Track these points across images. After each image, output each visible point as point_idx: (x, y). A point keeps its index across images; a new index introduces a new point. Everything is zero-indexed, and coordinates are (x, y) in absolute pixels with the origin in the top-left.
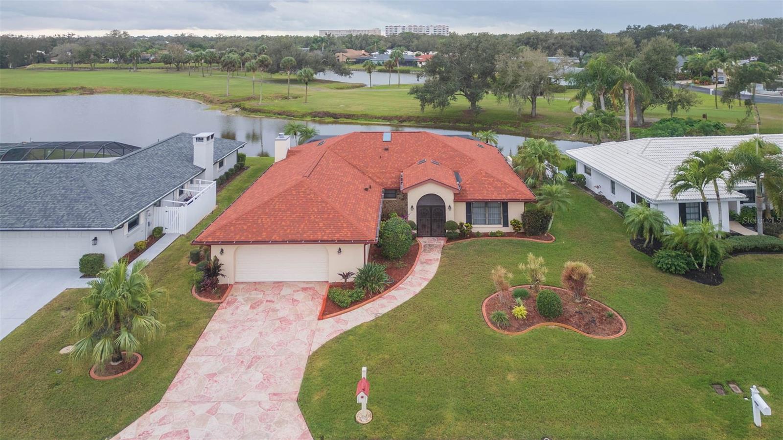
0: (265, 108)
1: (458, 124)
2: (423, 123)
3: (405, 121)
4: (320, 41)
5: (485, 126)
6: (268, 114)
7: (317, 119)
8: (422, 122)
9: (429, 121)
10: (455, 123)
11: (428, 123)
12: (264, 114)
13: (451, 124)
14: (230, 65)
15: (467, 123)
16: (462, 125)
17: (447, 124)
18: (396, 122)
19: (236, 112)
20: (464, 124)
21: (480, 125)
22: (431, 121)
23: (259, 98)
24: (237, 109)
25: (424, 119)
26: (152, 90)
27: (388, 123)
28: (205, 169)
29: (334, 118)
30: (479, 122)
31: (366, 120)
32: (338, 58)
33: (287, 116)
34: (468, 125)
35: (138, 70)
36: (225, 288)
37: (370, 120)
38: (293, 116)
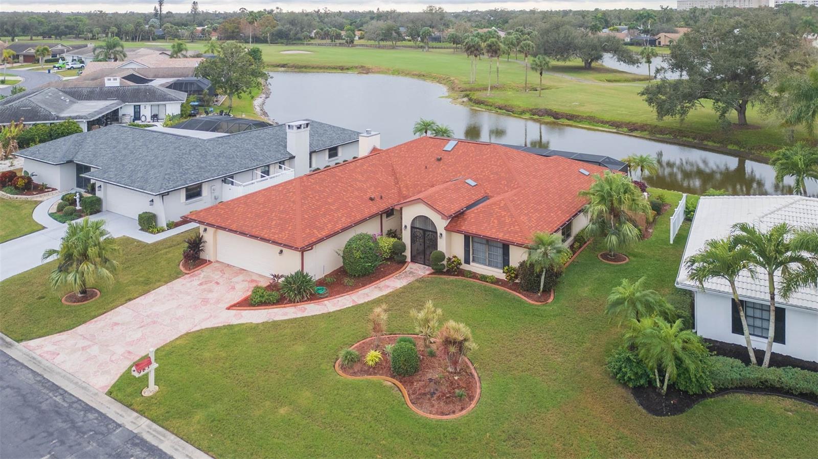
0: (490, 100)
1: (705, 142)
2: (658, 136)
3: (636, 130)
4: (645, 17)
5: (742, 150)
6: (490, 108)
7: (536, 117)
8: (658, 134)
9: (667, 134)
10: (703, 140)
11: (664, 136)
12: (487, 107)
13: (695, 141)
14: (473, 49)
15: (719, 142)
16: (710, 144)
17: (690, 140)
18: (625, 129)
19: (463, 102)
20: (715, 142)
21: (736, 148)
22: (670, 133)
23: (488, 88)
24: (465, 99)
25: (662, 131)
26: (415, 72)
27: (615, 131)
28: (294, 157)
29: (555, 118)
30: (737, 143)
31: (590, 123)
32: (659, 40)
33: (506, 110)
34: (719, 145)
35: (430, 50)
36: (204, 262)
37: (595, 124)
38: (512, 112)
